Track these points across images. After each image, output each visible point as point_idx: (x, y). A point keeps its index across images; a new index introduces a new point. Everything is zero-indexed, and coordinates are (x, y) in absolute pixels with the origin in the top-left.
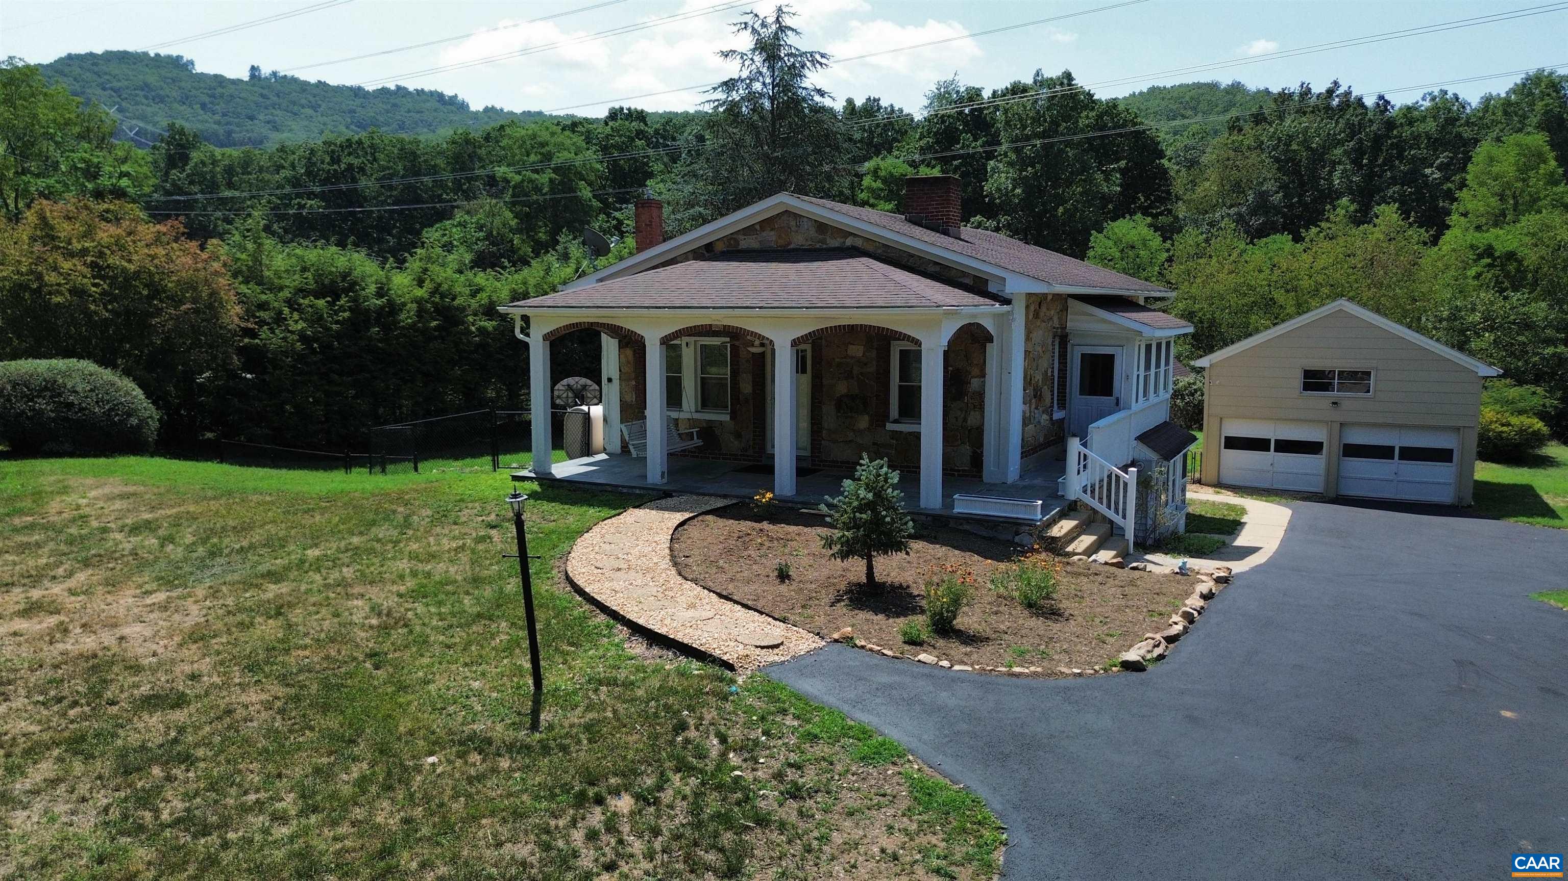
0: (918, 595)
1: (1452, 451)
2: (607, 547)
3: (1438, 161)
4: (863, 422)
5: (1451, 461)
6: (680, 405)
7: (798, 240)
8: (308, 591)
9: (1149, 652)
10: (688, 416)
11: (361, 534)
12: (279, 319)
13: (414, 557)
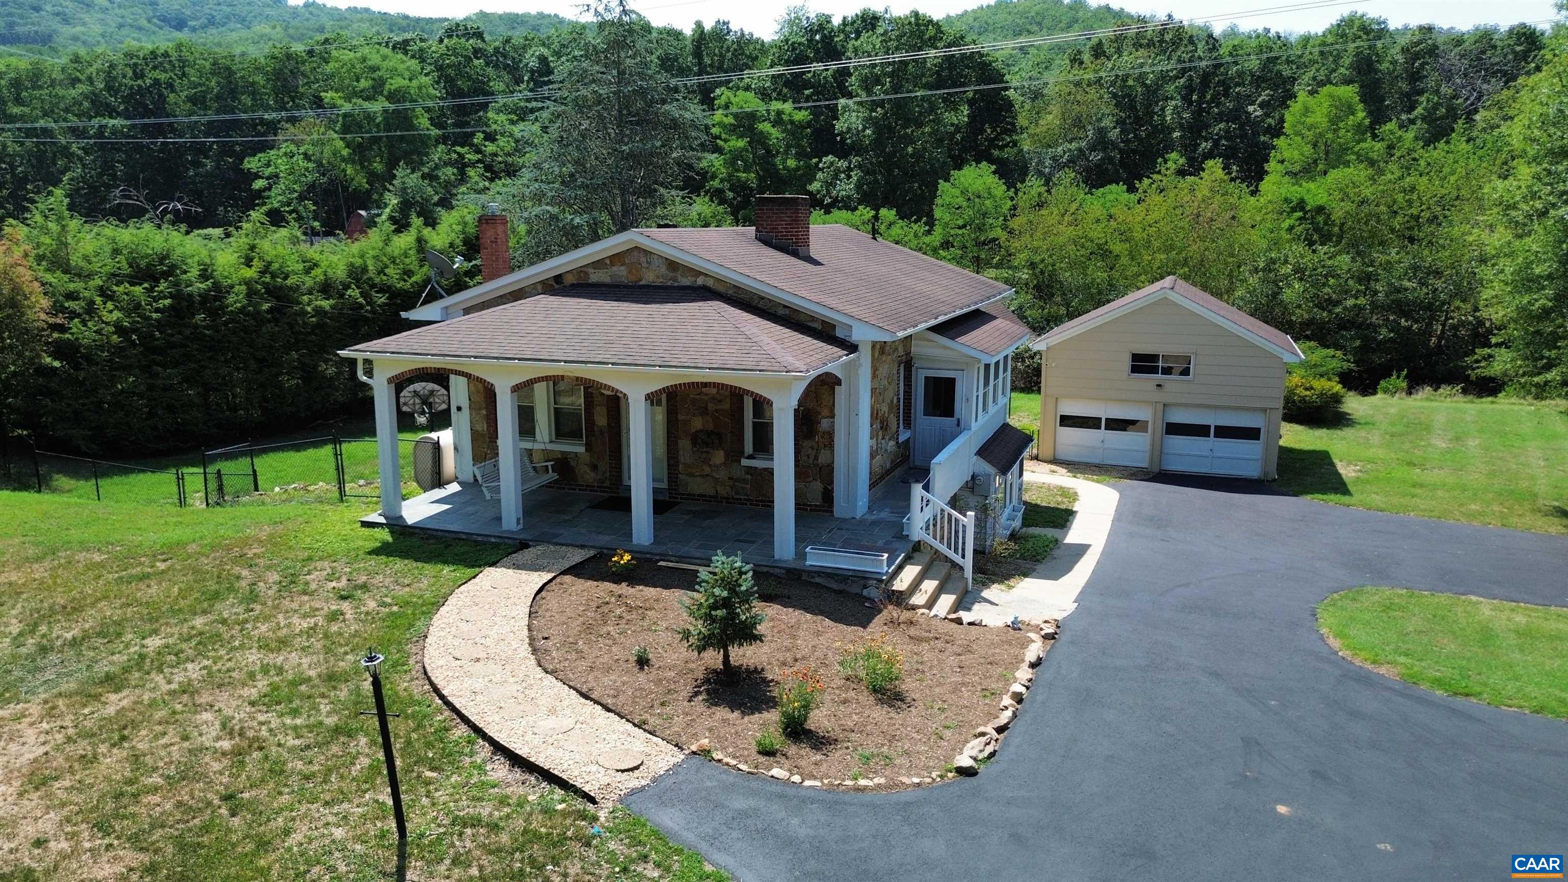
0: (772, 680)
1: (1259, 430)
2: (464, 626)
3: (1260, 99)
4: (719, 457)
5: (1258, 439)
6: (534, 434)
7: (649, 277)
8: (153, 704)
9: (981, 751)
10: (542, 447)
11: (204, 612)
12: (91, 309)
13: (264, 646)
